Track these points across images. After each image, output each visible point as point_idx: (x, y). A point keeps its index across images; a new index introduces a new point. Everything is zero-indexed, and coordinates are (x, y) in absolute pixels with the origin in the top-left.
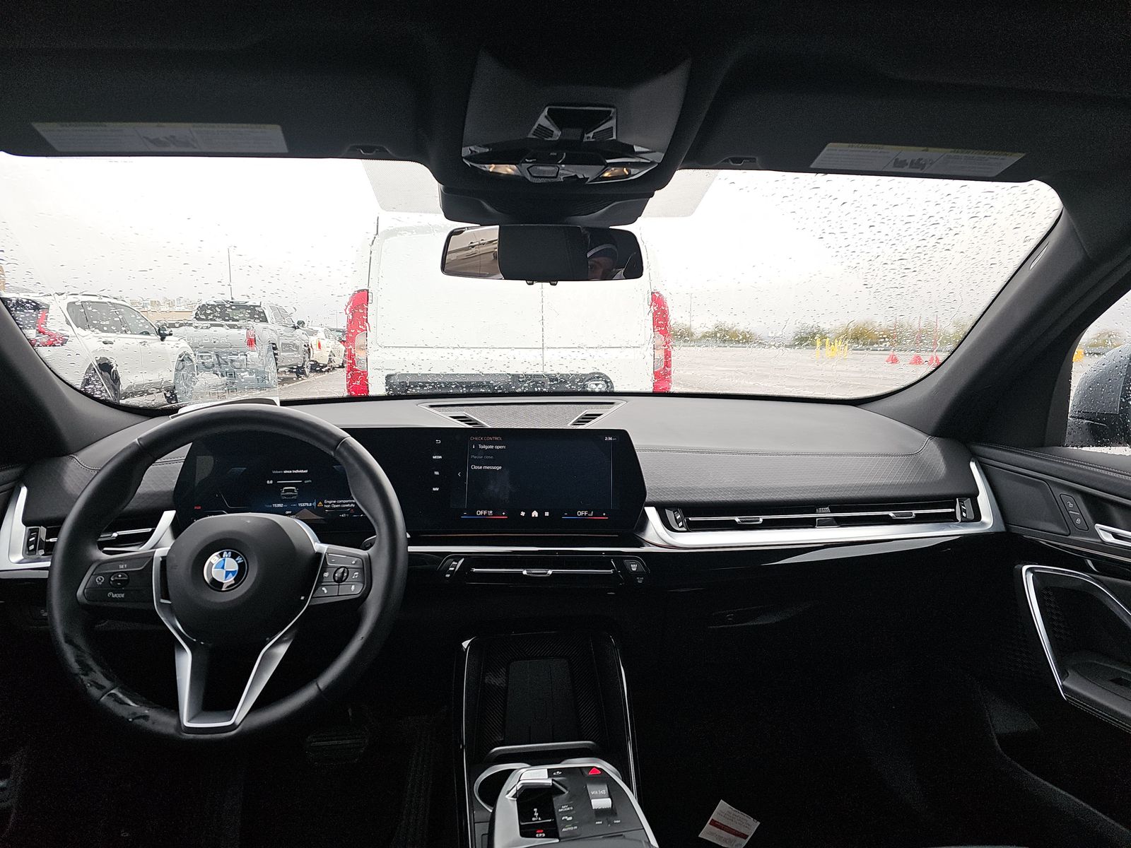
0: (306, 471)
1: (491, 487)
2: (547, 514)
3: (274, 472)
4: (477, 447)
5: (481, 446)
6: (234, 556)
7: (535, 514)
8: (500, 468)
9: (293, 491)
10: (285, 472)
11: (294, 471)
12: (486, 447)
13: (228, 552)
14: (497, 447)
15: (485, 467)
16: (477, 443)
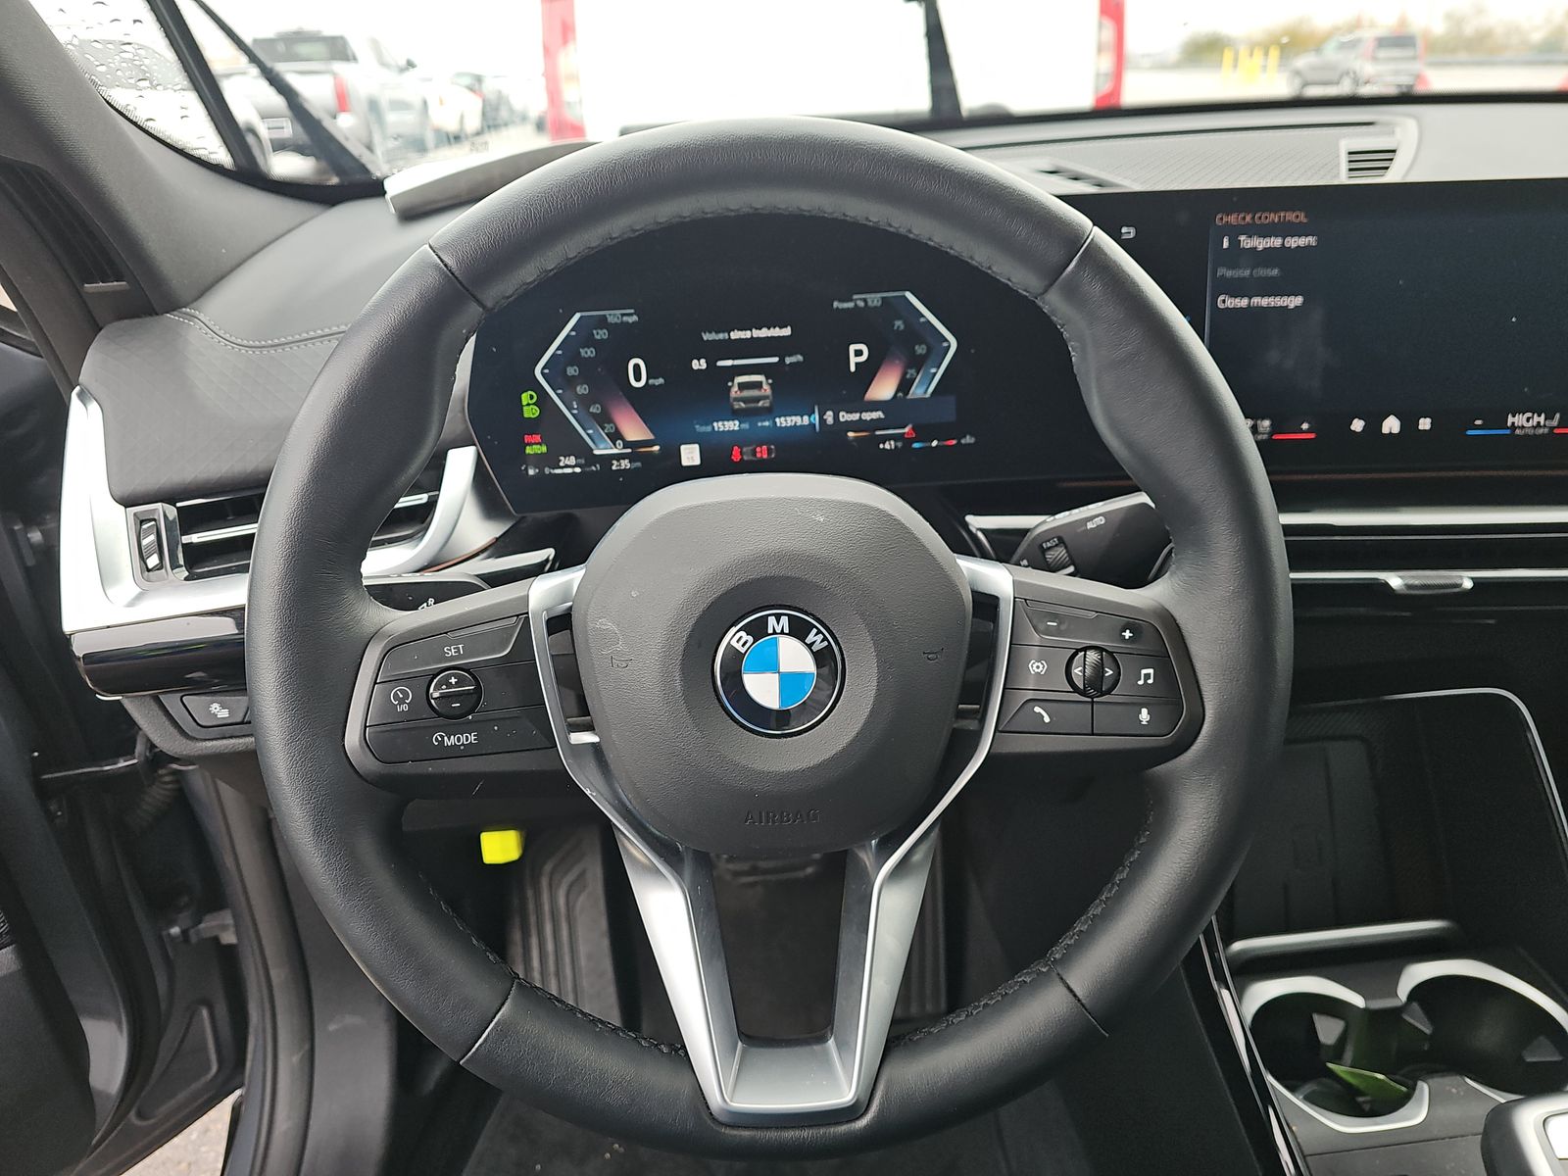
0: (787, 332)
1: (1273, 356)
2: (1425, 424)
3: (706, 337)
4: (1235, 243)
5: (1246, 242)
6: (799, 630)
7: (1391, 425)
8: (1298, 301)
9: (758, 385)
10: (735, 335)
11: (757, 333)
12: (1260, 244)
13: (778, 617)
14: (1293, 242)
15: (1256, 301)
16: (1234, 232)
